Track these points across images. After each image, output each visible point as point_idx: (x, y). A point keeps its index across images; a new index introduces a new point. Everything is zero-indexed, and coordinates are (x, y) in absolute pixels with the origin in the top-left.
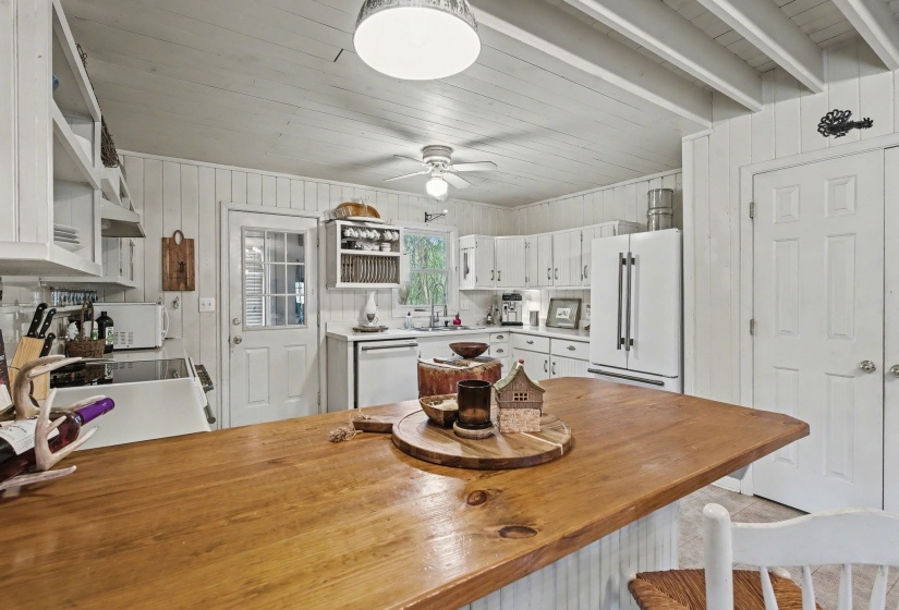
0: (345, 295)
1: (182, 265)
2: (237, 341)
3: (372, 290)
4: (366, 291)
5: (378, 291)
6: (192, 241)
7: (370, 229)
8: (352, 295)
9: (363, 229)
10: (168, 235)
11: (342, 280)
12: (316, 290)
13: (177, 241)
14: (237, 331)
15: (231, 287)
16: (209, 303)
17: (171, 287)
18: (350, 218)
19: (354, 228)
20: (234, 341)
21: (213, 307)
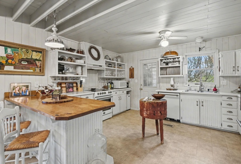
0: (167, 79)
1: (132, 73)
2: (142, 89)
3: (172, 77)
4: (170, 78)
5: (174, 77)
6: (134, 68)
7: (170, 59)
8: (166, 79)
9: (168, 59)
10: (130, 68)
11: (161, 75)
12: (159, 78)
13: (132, 68)
14: (142, 87)
15: (140, 77)
16: (136, 81)
17: (130, 78)
18: (164, 57)
19: (165, 59)
20: (141, 89)
21: (137, 82)
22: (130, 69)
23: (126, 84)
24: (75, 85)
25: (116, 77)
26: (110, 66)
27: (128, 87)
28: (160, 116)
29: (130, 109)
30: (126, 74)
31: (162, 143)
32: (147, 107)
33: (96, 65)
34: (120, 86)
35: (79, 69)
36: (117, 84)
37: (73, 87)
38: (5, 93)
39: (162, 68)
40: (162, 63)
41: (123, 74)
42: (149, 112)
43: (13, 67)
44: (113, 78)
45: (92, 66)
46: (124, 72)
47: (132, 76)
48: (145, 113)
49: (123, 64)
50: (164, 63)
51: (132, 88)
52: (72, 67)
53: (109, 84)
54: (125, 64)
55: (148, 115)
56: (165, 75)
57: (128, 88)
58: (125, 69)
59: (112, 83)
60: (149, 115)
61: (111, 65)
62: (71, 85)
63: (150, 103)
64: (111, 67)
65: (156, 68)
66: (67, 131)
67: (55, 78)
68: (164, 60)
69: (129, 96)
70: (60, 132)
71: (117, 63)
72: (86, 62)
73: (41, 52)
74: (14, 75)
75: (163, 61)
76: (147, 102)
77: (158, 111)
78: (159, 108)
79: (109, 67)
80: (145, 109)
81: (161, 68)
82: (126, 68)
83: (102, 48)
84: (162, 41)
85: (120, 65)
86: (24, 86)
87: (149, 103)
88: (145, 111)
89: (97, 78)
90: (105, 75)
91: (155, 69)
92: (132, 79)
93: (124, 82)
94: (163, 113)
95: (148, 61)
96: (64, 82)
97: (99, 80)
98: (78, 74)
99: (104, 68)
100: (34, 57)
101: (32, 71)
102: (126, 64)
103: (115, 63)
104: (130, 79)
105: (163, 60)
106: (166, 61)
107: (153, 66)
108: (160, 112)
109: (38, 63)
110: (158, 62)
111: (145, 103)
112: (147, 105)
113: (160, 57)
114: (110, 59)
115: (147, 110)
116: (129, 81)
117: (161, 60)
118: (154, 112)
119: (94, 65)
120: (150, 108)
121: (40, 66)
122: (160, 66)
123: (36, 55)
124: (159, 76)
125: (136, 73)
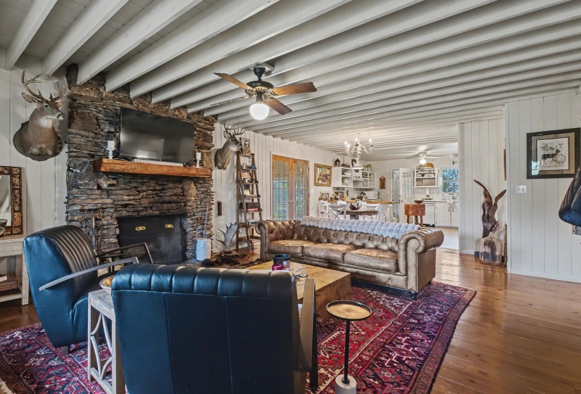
0: (423, 189)
1: (383, 183)
4: (426, 188)
5: (429, 188)
6: (385, 178)
7: (425, 170)
8: (421, 189)
10: (381, 177)
11: (416, 185)
16: (388, 192)
17: (381, 188)
18: (420, 168)
22: (381, 179)
23: (377, 195)
25: (368, 187)
28: (421, 214)
30: (377, 184)
35: (347, 181)
39: (417, 180)
40: (418, 174)
41: (372, 184)
42: (413, 211)
43: (321, 181)
44: (364, 189)
46: (374, 182)
47: (383, 186)
48: (410, 212)
49: (373, 174)
50: (420, 174)
51: (383, 199)
55: (412, 213)
56: (420, 186)
60: (414, 213)
61: (365, 175)
63: (414, 205)
68: (420, 171)
71: (369, 173)
72: (352, 175)
74: (322, 186)
78: (420, 208)
80: (410, 209)
82: (375, 178)
90: (361, 186)
92: (383, 190)
93: (375, 192)
94: (423, 211)
97: (354, 191)
98: (346, 185)
101: (327, 183)
102: (375, 174)
104: (381, 190)
108: (421, 211)
109: (329, 177)
110: (414, 172)
111: (411, 205)
113: (416, 169)
116: (380, 192)
117: (417, 172)
118: (417, 211)
119: (356, 177)
120: (414, 208)
121: (329, 180)
122: (415, 178)
123: (328, 172)
124: (415, 187)
125: (387, 183)
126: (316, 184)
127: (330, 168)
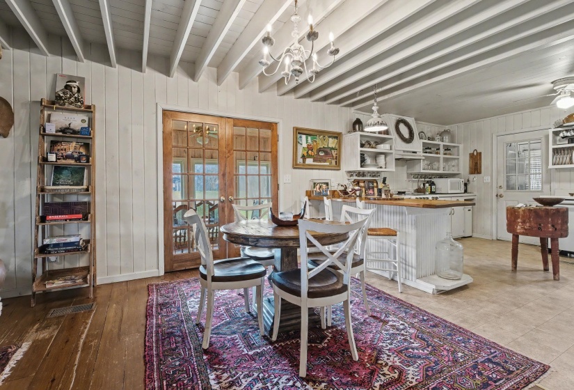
1: (476, 163)
2: (501, 196)
6: (480, 153)
10: (472, 152)
11: (554, 164)
12: (549, 171)
13: (475, 154)
14: (501, 191)
15: (498, 172)
16: (487, 179)
17: (471, 173)
18: (565, 125)
19: (567, 131)
20: (499, 196)
21: (489, 181)
22: (472, 156)
23: (463, 186)
24: (375, 184)
25: (441, 171)
26: (428, 151)
27: (466, 191)
28: (552, 232)
29: (471, 237)
30: (464, 164)
31: (557, 278)
32: (523, 216)
33: (408, 152)
34: (451, 189)
35: (381, 159)
36: (442, 185)
37: (373, 188)
38: (307, 192)
39: (556, 151)
40: (558, 138)
41: (453, 166)
42: (528, 225)
43: (312, 160)
44: (433, 174)
45: (402, 153)
46: (456, 161)
47: (476, 168)
48: (519, 227)
49: (454, 147)
50: (563, 138)
51: (475, 193)
52: (370, 157)
53: (427, 185)
54: (458, 147)
55: (525, 229)
56: (565, 164)
57: (466, 194)
58: (458, 155)
59: (432, 184)
60: (529, 229)
61: (430, 149)
62: (371, 185)
63: (532, 210)
64: (430, 153)
65: (540, 151)
66: (417, 227)
67: (351, 173)
68: (564, 132)
69: (469, 210)
70: (404, 230)
71: (444, 145)
72: (393, 147)
73: (336, 138)
74: (312, 169)
75: (561, 135)
76: (523, 208)
77: (549, 223)
78: (550, 219)
79: (426, 152)
80: (519, 220)
81: (554, 150)
82: (460, 154)
83: (416, 120)
84: (560, 99)
85: (447, 149)
86: (324, 183)
87: (529, 209)
88: (520, 224)
89: (405, 175)
90: (421, 168)
91: (538, 153)
92: (476, 175)
93: (460, 181)
94: (558, 227)
95: (518, 137)
96: (362, 180)
97: (408, 177)
98: (381, 167)
99: (420, 156)
100: (330, 146)
101: (328, 164)
102: (461, 146)
103: (439, 145)
104: (471, 177)
105: (560, 131)
106: (569, 134)
107: (533, 146)
108: (553, 226)
109: (334, 153)
110: (547, 137)
111: (520, 210)
112: (524, 213)
113: (553, 127)
114: (429, 139)
115: (524, 222)
116: (468, 181)
117: (556, 134)
118: (540, 225)
119: (404, 151)
120: (530, 218)
121: (336, 158)
122: (551, 147)
123: (332, 143)
124: (551, 166)
125: (485, 163)
126: (296, 166)
127: (337, 136)
